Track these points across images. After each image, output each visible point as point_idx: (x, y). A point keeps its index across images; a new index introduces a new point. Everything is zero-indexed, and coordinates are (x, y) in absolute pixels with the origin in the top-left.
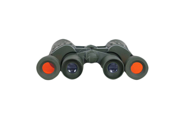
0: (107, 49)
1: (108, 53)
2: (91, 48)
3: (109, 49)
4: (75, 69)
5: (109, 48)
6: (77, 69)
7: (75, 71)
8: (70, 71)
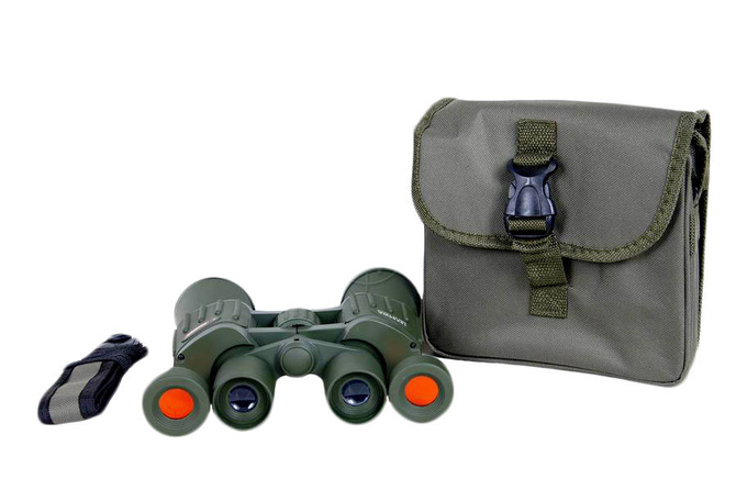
0: (343, 330)
1: (343, 342)
2: (297, 326)
3: (348, 330)
4: (251, 402)
5: (348, 327)
6: (255, 402)
7: (251, 406)
8: (236, 407)
